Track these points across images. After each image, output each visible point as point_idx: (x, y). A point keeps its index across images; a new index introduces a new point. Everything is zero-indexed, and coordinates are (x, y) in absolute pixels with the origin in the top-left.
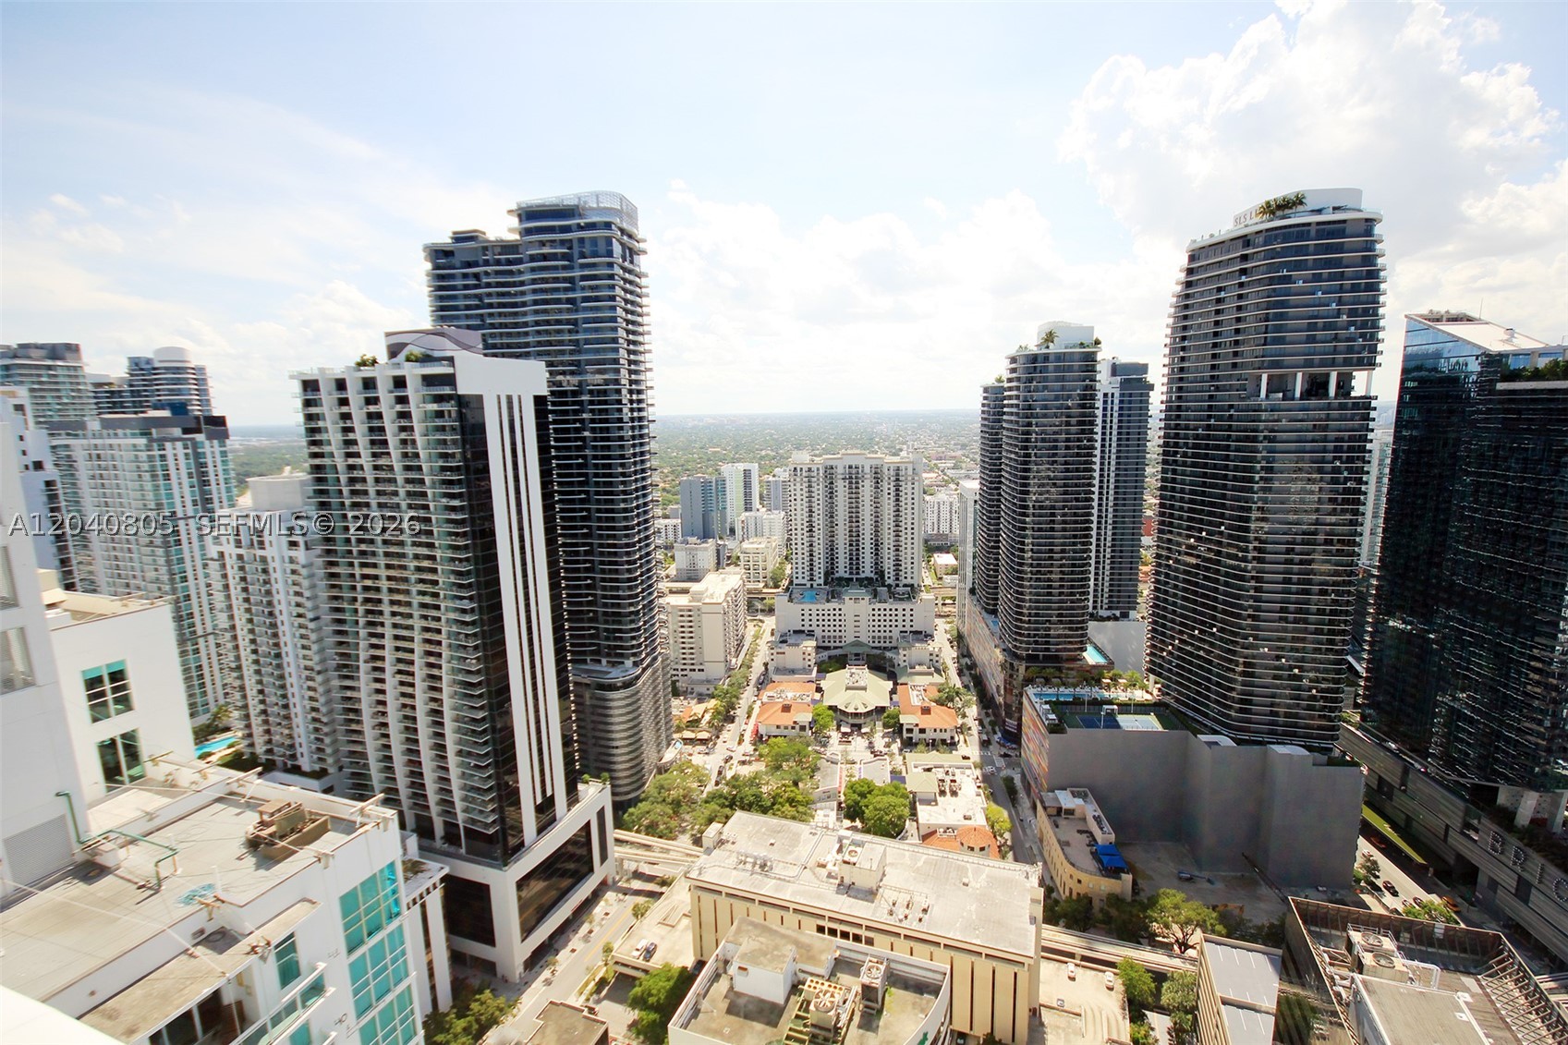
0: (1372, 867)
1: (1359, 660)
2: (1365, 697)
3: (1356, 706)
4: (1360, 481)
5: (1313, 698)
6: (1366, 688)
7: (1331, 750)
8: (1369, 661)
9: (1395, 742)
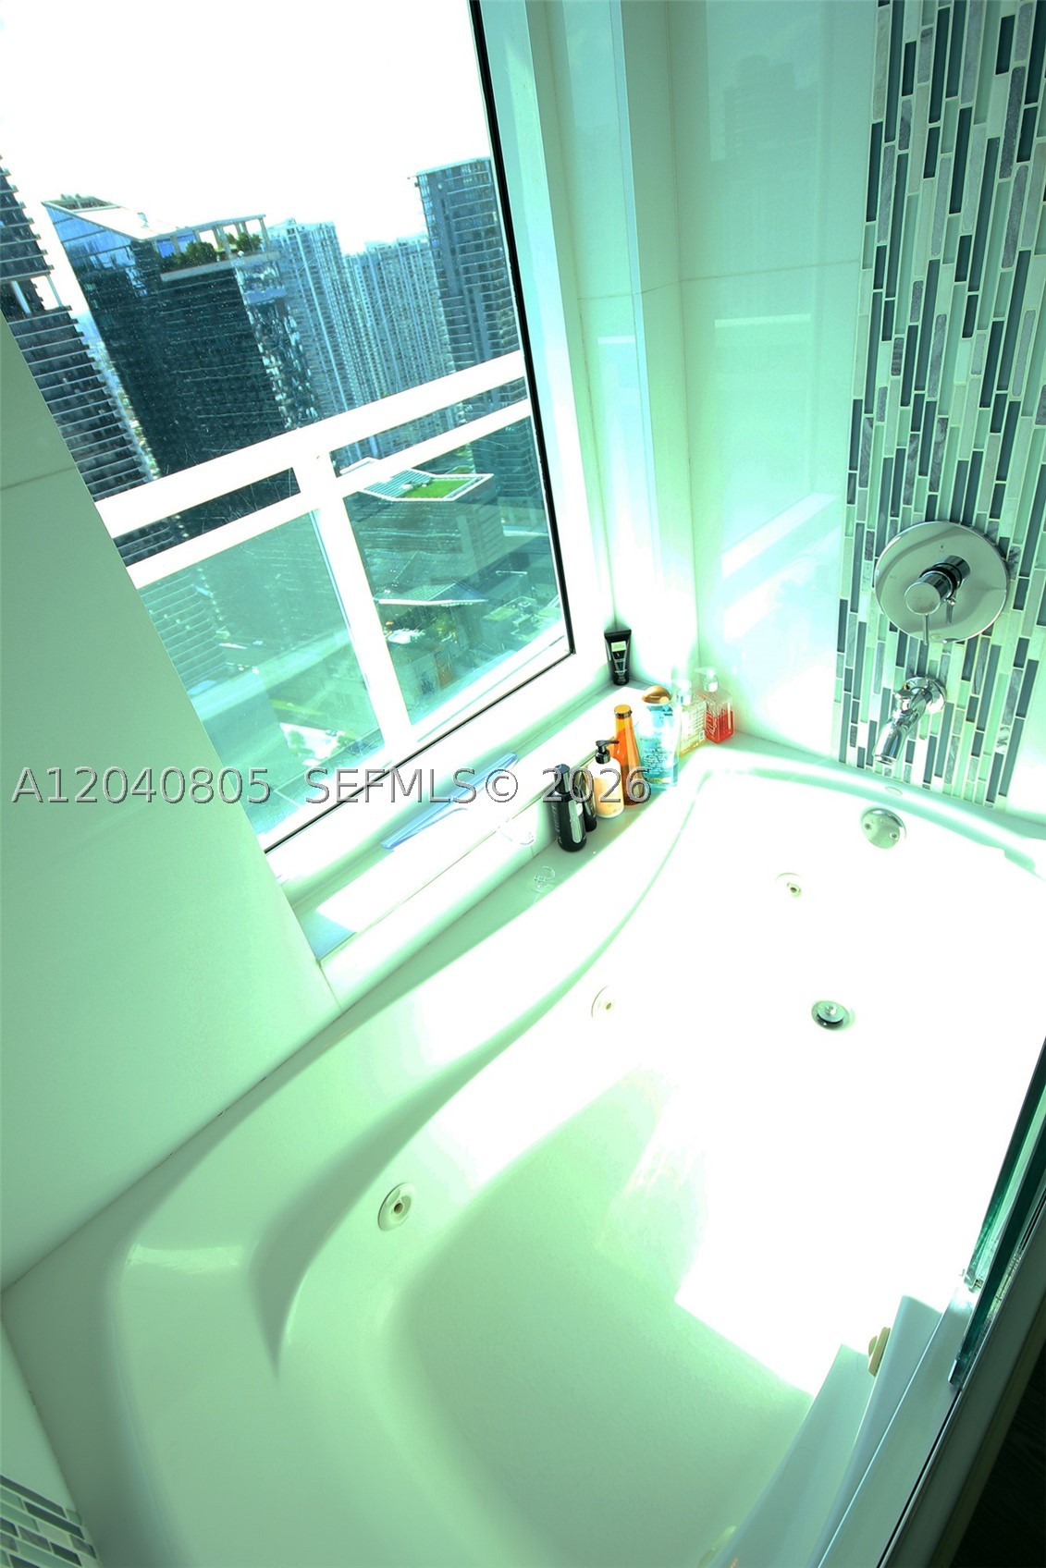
0: (298, 738)
1: (201, 584)
2: (222, 613)
3: (220, 624)
4: (108, 408)
5: (190, 633)
6: (219, 605)
7: (227, 670)
8: (208, 581)
9: (259, 638)
